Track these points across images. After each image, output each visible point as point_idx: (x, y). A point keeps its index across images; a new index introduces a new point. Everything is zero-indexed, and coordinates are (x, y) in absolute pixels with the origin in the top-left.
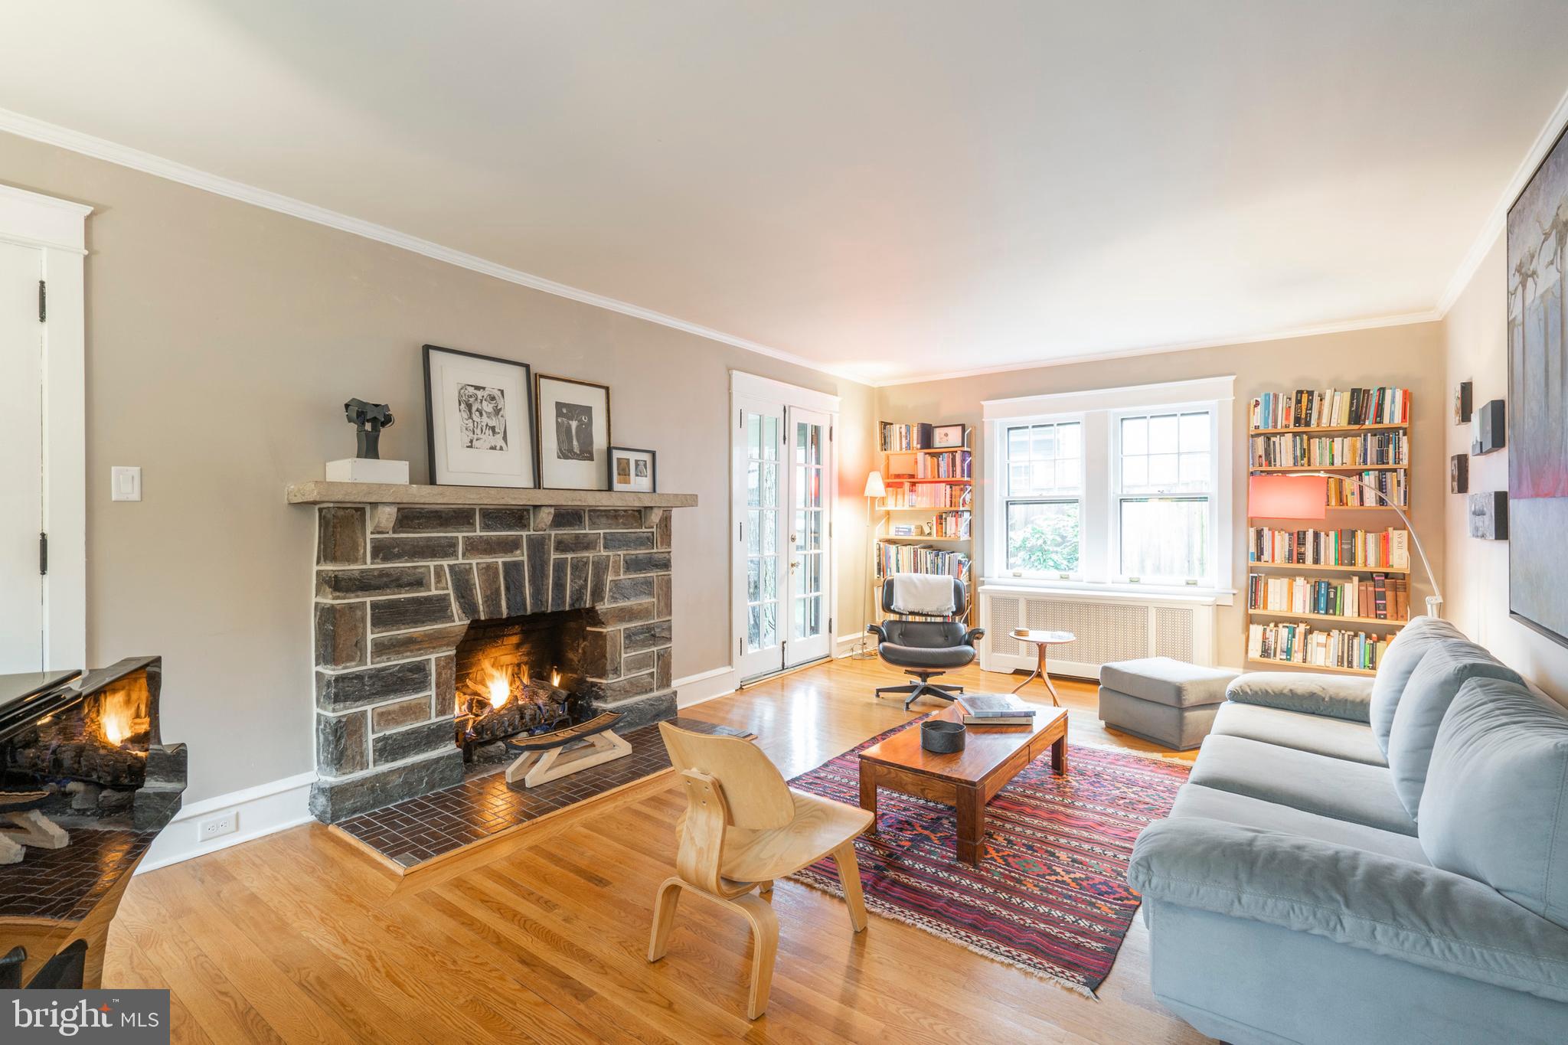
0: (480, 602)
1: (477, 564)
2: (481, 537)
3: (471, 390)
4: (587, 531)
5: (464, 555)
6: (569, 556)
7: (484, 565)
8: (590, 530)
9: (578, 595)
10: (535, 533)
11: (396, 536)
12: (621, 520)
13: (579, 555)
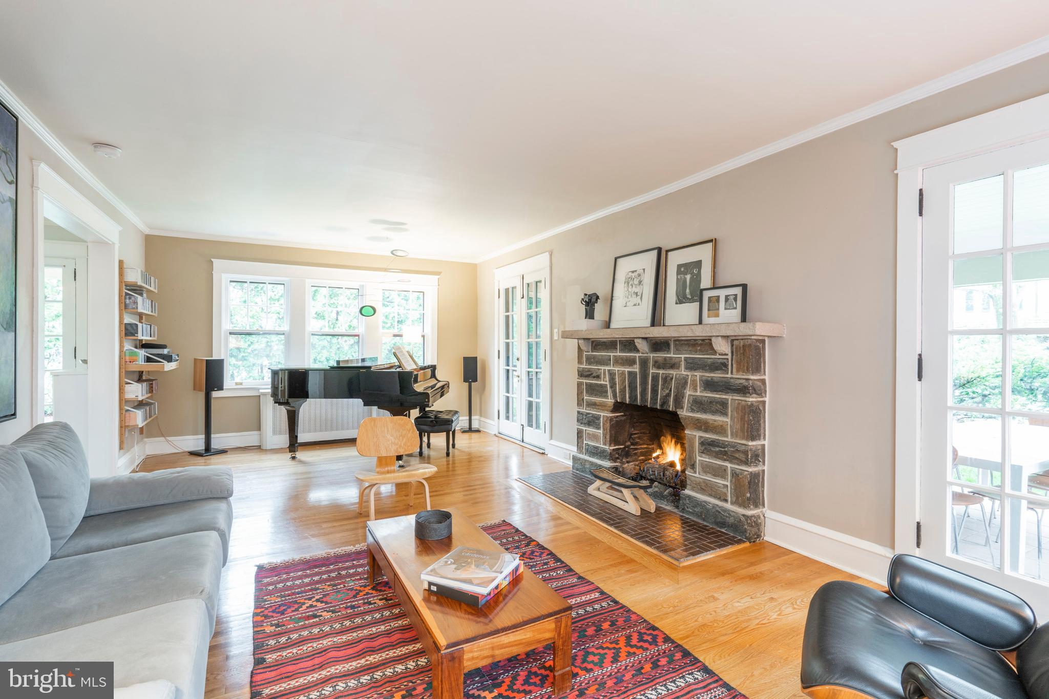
0: (618, 392)
1: (618, 370)
2: (620, 356)
3: (630, 274)
4: (672, 355)
5: (613, 365)
6: (661, 372)
7: (621, 372)
8: (674, 354)
9: (665, 402)
10: (642, 355)
11: (592, 353)
12: (699, 348)
13: (667, 372)
